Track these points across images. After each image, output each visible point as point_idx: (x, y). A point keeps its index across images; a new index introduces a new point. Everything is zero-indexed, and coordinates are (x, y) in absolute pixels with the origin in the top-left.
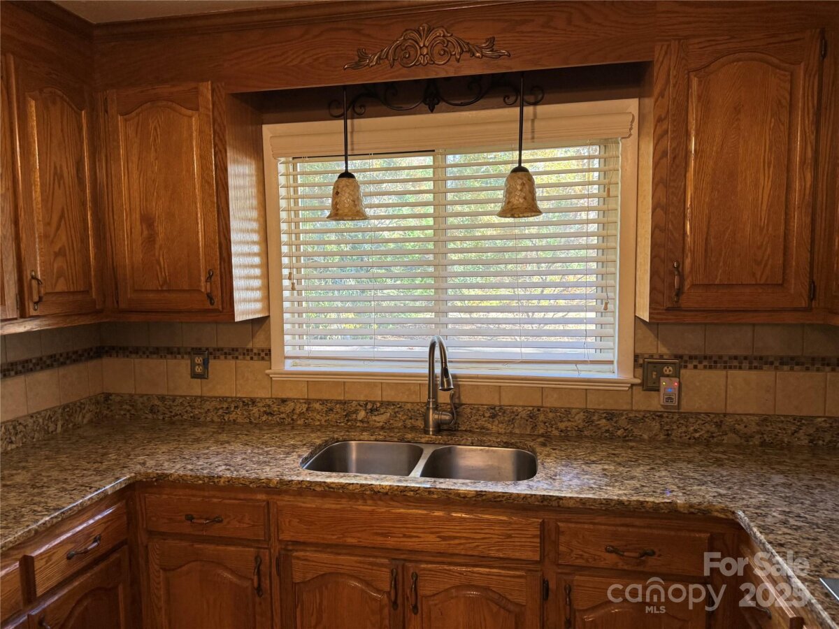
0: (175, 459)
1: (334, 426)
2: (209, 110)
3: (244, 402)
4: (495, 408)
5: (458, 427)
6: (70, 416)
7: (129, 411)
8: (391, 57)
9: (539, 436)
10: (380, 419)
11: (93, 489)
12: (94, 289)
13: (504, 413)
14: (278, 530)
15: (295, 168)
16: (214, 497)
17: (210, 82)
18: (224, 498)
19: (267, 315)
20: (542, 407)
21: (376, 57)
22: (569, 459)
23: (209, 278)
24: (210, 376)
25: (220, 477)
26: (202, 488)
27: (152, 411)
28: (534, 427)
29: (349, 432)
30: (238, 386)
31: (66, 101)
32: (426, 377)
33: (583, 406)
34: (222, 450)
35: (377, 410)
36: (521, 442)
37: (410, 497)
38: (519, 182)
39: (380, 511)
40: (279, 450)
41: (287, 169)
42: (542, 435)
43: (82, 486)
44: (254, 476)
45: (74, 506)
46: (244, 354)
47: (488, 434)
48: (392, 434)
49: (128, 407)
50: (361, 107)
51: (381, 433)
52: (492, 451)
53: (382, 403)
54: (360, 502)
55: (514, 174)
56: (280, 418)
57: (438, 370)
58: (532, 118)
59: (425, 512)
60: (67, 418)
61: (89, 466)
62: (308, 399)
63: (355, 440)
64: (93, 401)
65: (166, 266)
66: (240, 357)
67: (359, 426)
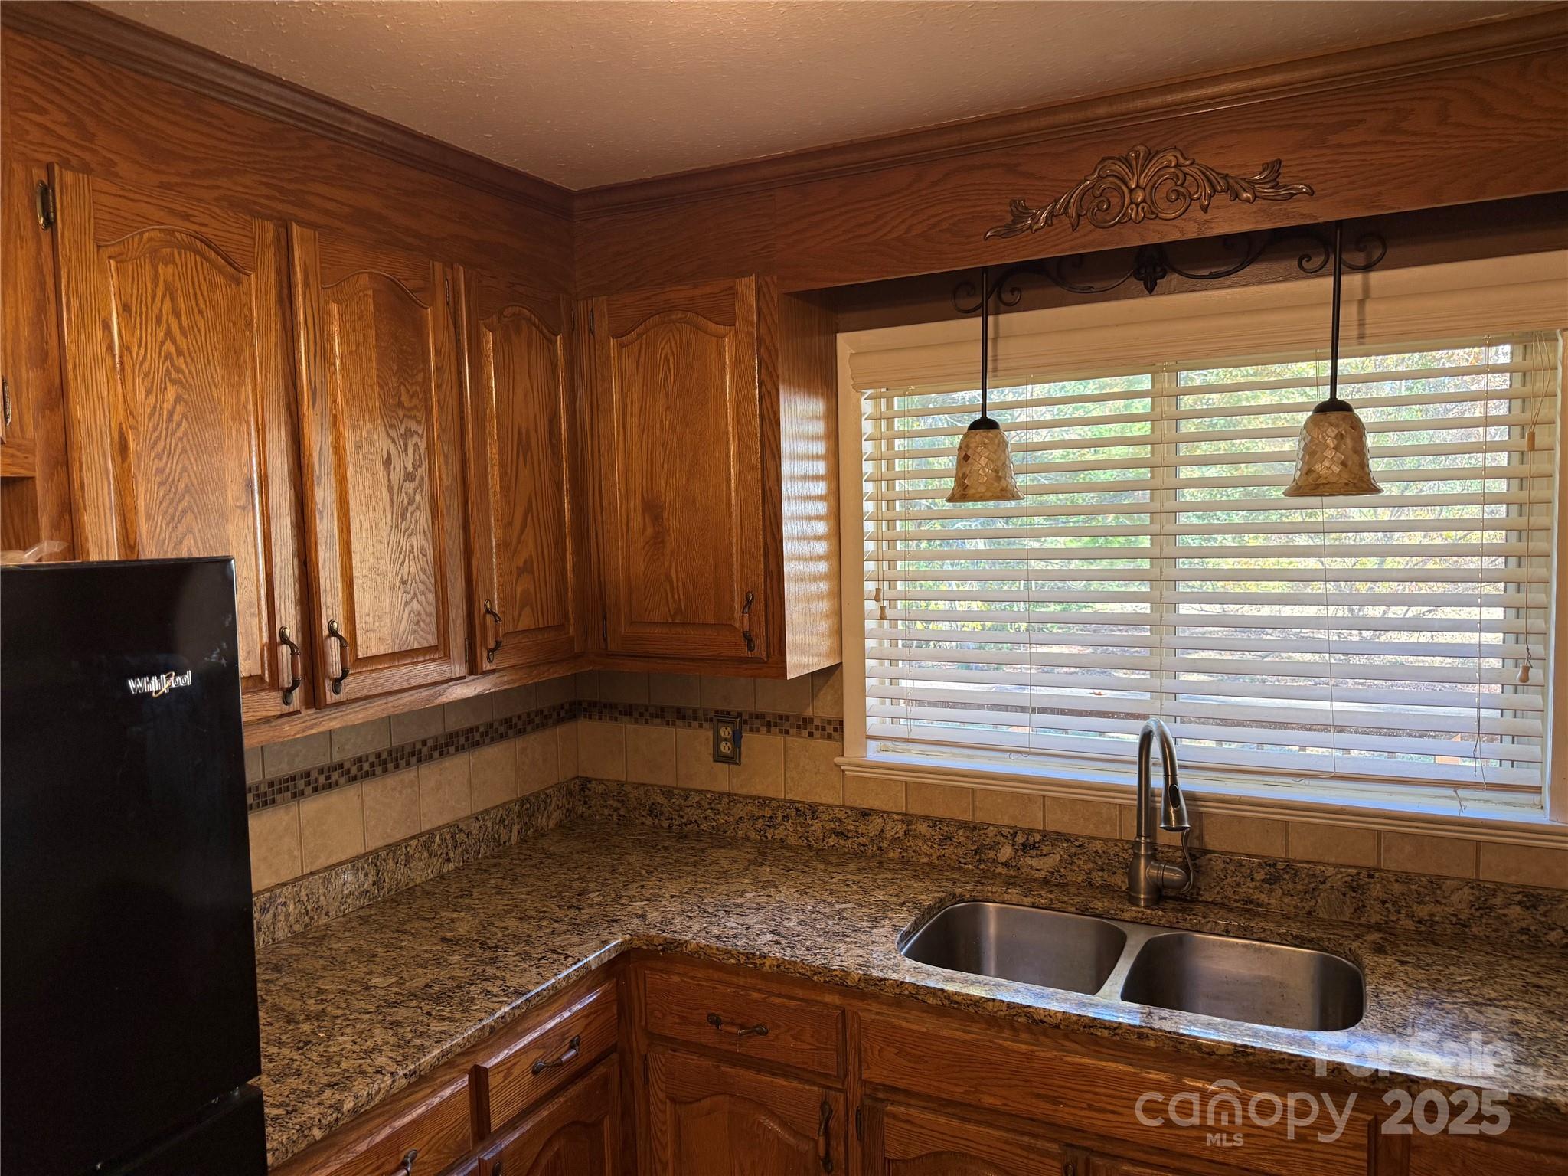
0: (691, 911)
1: (953, 868)
2: (752, 324)
3: (798, 810)
4: (1275, 864)
5: (1198, 894)
6: (530, 816)
7: (616, 809)
8: (1072, 212)
9: (1370, 928)
10: (1040, 865)
11: (570, 960)
12: (571, 621)
13: (1295, 875)
14: (860, 1062)
15: (889, 405)
16: (754, 989)
17: (753, 277)
18: (771, 994)
19: (837, 662)
20: (1378, 870)
21: (1045, 214)
22: (1437, 989)
23: (747, 605)
24: (743, 760)
25: (764, 956)
26: (735, 971)
27: (651, 813)
28: (1360, 910)
29: (982, 884)
30: (789, 781)
31: (534, 325)
32: (1132, 793)
33: (1470, 874)
34: (765, 899)
35: (1034, 847)
36: (1330, 939)
37: (1102, 1038)
38: (1332, 432)
39: (1043, 1054)
40: (860, 911)
41: (877, 406)
42: (1378, 927)
43: (553, 952)
44: (819, 961)
45: (544, 990)
46: (799, 727)
47: (1259, 915)
48: (1066, 898)
49: (616, 804)
50: (1012, 292)
51: (1043, 893)
52: (1268, 949)
53: (1045, 834)
54: (1007, 1033)
55: (1321, 416)
56: (859, 845)
57: (1157, 781)
58: (1360, 297)
59: (1131, 1069)
60: (527, 820)
61: (561, 914)
62: (906, 814)
63: (994, 902)
64: (564, 792)
65: (680, 584)
66: (793, 731)
67: (1000, 874)
